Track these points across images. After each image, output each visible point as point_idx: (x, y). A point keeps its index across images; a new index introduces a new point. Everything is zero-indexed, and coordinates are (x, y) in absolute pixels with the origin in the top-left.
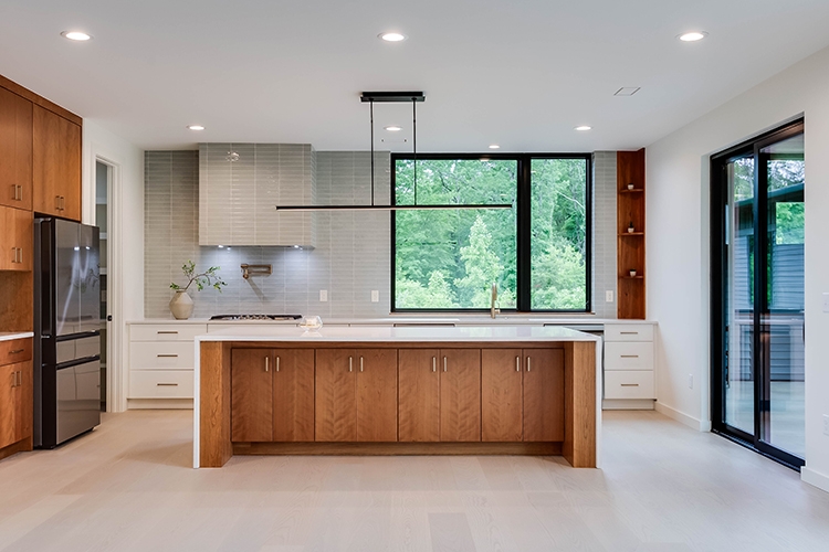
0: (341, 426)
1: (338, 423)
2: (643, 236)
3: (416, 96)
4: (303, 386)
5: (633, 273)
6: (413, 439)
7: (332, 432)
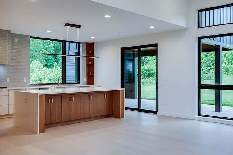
0: (68, 116)
1: (67, 116)
2: (94, 64)
3: (79, 26)
4: (58, 106)
5: (91, 74)
6: (84, 117)
7: (66, 118)
